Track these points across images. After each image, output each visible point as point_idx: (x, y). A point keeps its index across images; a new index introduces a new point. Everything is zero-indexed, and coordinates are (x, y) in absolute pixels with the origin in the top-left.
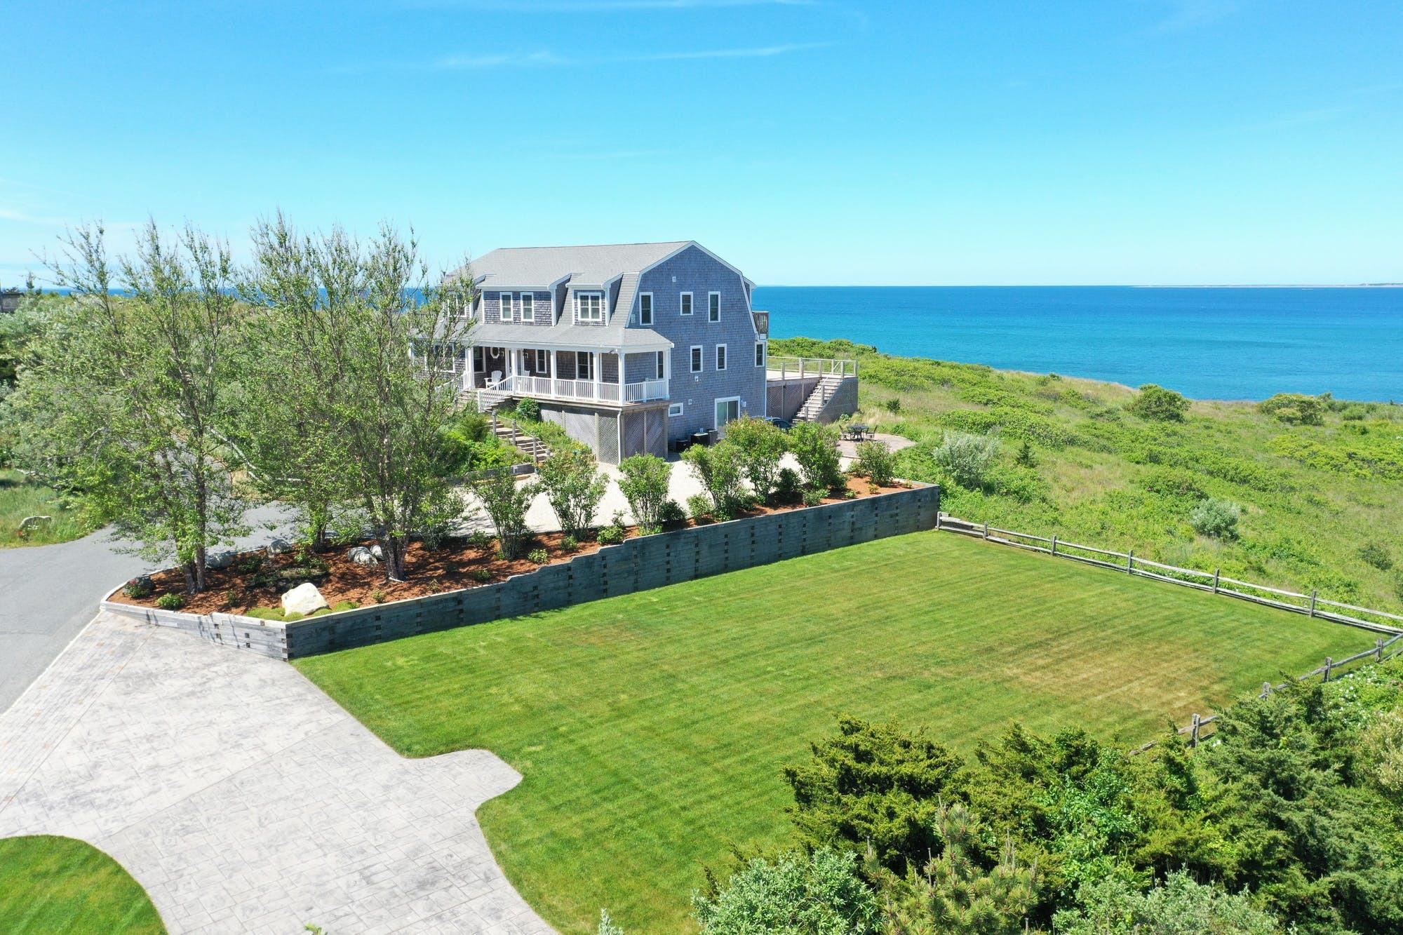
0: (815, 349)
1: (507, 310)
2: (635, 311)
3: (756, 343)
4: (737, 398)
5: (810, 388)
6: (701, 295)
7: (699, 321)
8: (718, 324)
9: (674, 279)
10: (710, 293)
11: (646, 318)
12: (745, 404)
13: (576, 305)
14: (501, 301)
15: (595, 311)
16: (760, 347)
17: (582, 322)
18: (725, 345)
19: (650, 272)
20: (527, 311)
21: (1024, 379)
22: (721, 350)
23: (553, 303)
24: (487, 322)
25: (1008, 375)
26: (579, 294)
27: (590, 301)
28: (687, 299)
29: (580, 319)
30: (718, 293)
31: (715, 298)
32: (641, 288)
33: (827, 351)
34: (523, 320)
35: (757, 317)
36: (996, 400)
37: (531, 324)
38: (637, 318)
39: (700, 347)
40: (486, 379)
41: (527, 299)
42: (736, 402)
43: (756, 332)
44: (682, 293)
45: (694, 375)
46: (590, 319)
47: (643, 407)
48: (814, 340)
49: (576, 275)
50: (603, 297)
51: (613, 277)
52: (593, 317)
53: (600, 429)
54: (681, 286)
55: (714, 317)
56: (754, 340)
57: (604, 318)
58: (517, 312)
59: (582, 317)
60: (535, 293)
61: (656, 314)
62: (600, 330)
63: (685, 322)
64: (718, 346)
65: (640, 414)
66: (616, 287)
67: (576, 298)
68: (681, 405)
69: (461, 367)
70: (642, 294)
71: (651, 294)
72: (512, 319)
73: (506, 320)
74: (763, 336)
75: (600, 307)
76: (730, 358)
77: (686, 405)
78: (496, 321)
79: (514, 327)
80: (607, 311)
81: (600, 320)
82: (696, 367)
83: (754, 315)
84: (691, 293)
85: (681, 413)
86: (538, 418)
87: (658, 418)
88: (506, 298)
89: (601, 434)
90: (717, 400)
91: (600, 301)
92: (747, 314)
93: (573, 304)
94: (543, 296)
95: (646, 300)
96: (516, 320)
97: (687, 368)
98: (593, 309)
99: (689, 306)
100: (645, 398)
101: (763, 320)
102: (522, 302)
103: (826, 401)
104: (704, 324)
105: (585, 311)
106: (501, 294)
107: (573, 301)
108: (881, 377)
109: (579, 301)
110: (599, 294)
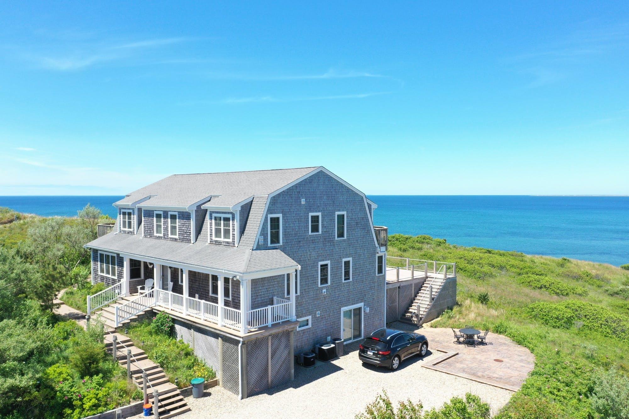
0: (409, 243)
1: (159, 226)
2: (263, 233)
3: (377, 255)
4: (361, 305)
5: (419, 285)
6: (328, 215)
7: (327, 239)
8: (344, 241)
9: (303, 201)
10: (337, 213)
11: (275, 238)
12: (368, 310)
13: (211, 225)
14: (155, 219)
15: (227, 232)
16: (380, 258)
17: (216, 241)
18: (350, 259)
19: (279, 194)
20: (173, 228)
21: (549, 262)
22: (347, 263)
23: (193, 223)
24: (145, 236)
25: (538, 259)
26: (214, 215)
27: (222, 222)
28: (315, 219)
29: (214, 238)
30: (345, 213)
31: (341, 218)
32: (270, 211)
33: (417, 244)
34: (170, 236)
35: (378, 233)
36: (548, 285)
37: (176, 240)
38: (265, 239)
39: (328, 262)
40: (139, 287)
41: (173, 217)
42: (360, 309)
43: (377, 245)
44: (311, 214)
45: (322, 288)
46: (222, 239)
47: (267, 334)
48: (406, 236)
49: (215, 197)
50: (233, 219)
51: (243, 199)
52: (225, 237)
53: (224, 353)
54: (310, 208)
55: (341, 235)
56: (375, 252)
57: (233, 239)
58: (166, 229)
59: (216, 236)
60: (180, 213)
61: (285, 235)
62: (230, 250)
63: (313, 241)
64: (344, 260)
65: (265, 339)
66: (246, 209)
67: (211, 219)
68: (309, 318)
69: (120, 276)
70: (270, 216)
71: (280, 216)
72: (162, 235)
73: (158, 235)
74: (383, 249)
75: (231, 228)
76: (355, 270)
77: (314, 318)
78: (151, 235)
79: (163, 241)
80: (237, 233)
81: (231, 240)
82: (324, 280)
83: (375, 231)
84: (319, 214)
85: (310, 325)
86: (172, 333)
87: (284, 340)
88: (158, 216)
89: (224, 360)
90: (344, 309)
91: (231, 221)
92: (369, 231)
93: (209, 225)
94: (185, 216)
95: (275, 222)
96: (165, 237)
97: (316, 283)
98: (225, 230)
99: (318, 226)
100: (270, 323)
101: (383, 235)
102: (169, 220)
103: (433, 299)
104: (332, 241)
105: (218, 232)
106: (155, 212)
107: (209, 221)
108: (461, 267)
109: (213, 221)
110: (230, 216)
